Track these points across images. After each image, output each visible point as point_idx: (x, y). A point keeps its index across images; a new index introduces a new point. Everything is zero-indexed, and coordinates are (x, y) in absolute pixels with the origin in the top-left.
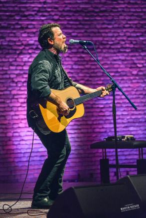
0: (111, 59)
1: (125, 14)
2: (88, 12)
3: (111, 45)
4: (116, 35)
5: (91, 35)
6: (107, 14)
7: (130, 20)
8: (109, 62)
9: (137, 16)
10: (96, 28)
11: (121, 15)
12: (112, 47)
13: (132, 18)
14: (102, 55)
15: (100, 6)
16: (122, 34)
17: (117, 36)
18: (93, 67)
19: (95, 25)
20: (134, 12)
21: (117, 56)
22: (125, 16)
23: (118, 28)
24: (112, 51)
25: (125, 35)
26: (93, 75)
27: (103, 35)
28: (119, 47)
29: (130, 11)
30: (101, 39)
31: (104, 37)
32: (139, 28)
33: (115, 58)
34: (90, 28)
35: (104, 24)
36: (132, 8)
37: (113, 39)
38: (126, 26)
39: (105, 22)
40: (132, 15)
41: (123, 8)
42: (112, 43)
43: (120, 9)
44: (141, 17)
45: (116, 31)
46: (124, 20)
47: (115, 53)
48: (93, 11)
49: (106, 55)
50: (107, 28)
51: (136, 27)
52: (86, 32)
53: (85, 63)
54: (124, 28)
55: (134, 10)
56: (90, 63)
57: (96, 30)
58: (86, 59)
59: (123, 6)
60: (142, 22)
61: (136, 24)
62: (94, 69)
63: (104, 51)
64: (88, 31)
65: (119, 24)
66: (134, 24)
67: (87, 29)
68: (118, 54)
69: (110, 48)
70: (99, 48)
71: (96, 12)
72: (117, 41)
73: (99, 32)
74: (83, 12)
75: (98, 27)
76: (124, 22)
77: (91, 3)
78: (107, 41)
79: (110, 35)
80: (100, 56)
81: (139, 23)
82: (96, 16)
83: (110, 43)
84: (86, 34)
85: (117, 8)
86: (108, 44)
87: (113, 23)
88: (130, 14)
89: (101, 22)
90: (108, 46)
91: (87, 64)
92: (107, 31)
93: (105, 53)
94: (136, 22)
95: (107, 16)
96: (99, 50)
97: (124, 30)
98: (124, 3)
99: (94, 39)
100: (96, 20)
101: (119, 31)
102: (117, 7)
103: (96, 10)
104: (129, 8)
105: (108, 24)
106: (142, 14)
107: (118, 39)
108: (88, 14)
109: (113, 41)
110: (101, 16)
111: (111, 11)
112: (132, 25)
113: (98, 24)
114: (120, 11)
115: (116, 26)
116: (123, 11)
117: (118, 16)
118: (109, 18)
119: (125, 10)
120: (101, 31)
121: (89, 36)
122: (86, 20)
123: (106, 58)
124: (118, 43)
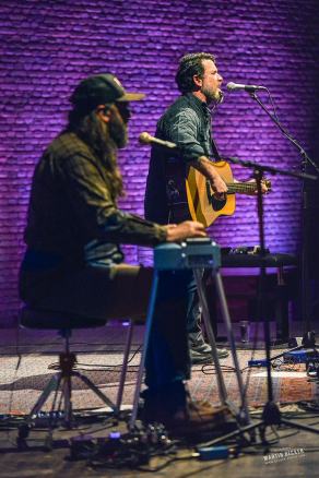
0: (46, 123)
1: (67, 49)
2: (12, 43)
3: (47, 98)
4: (53, 82)
5: (17, 81)
6: (41, 48)
7: (74, 59)
8: (43, 129)
9: (83, 53)
10: (24, 70)
11: (60, 50)
12: (48, 103)
13: (78, 56)
14: (34, 115)
15: (29, 34)
16: (61, 82)
17: (54, 86)
18: (19, 136)
19: (23, 64)
20: (79, 46)
21: (55, 118)
22: (67, 52)
23: (57, 71)
24: (48, 110)
25: (66, 84)
26: (18, 149)
27: (35, 81)
28: (58, 103)
29: (73, 45)
30: (31, 88)
31: (36, 85)
32: (87, 73)
33: (52, 122)
34: (14, 70)
35: (35, 63)
36: (77, 39)
37: (50, 89)
38: (69, 68)
39: (38, 60)
40: (77, 52)
41: (64, 38)
42: (47, 96)
43: (59, 41)
44: (89, 54)
45: (53, 75)
46: (65, 58)
47: (51, 113)
48: (20, 42)
49: (39, 116)
50: (39, 71)
51: (83, 72)
52: (9, 76)
53: (7, 128)
54: (66, 71)
55: (79, 43)
56: (15, 129)
57: (23, 74)
58: (9, 122)
59: (64, 36)
60: (90, 64)
61: (82, 66)
62: (20, 138)
63: (36, 109)
64: (13, 74)
65: (58, 65)
66: (79, 66)
67: (11, 70)
68: (57, 116)
69: (45, 104)
70: (27, 104)
71: (25, 44)
72: (54, 94)
73: (28, 77)
74: (5, 41)
75: (28, 67)
76: (65, 62)
77: (16, 29)
78: (41, 92)
79: (45, 82)
80: (30, 118)
81: (87, 65)
82: (23, 50)
83: (44, 96)
84: (8, 80)
85: (54, 39)
86: (40, 97)
87: (49, 62)
88: (75, 49)
89: (32, 61)
90: (41, 102)
91: (11, 130)
92: (40, 75)
93: (37, 113)
94: (82, 63)
95: (40, 51)
96: (28, 108)
97: (66, 76)
98: (65, 31)
99: (22, 88)
100: (24, 56)
101: (58, 77)
102: (54, 36)
103: (24, 40)
104: (73, 39)
105: (43, 65)
106: (90, 51)
107: (57, 89)
108: (12, 47)
109: (49, 93)
110: (31, 51)
111: (46, 43)
112: (76, 68)
113: (27, 63)
114: (58, 44)
115: (53, 67)
116: (64, 44)
117: (57, 52)
118: (44, 54)
119: (67, 42)
120: (31, 75)
121: (13, 83)
122: (9, 56)
123: (39, 120)
124: (57, 97)
